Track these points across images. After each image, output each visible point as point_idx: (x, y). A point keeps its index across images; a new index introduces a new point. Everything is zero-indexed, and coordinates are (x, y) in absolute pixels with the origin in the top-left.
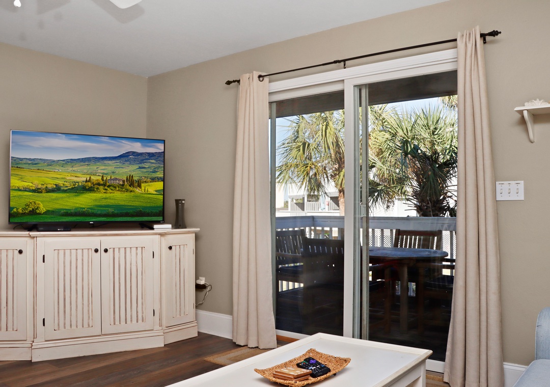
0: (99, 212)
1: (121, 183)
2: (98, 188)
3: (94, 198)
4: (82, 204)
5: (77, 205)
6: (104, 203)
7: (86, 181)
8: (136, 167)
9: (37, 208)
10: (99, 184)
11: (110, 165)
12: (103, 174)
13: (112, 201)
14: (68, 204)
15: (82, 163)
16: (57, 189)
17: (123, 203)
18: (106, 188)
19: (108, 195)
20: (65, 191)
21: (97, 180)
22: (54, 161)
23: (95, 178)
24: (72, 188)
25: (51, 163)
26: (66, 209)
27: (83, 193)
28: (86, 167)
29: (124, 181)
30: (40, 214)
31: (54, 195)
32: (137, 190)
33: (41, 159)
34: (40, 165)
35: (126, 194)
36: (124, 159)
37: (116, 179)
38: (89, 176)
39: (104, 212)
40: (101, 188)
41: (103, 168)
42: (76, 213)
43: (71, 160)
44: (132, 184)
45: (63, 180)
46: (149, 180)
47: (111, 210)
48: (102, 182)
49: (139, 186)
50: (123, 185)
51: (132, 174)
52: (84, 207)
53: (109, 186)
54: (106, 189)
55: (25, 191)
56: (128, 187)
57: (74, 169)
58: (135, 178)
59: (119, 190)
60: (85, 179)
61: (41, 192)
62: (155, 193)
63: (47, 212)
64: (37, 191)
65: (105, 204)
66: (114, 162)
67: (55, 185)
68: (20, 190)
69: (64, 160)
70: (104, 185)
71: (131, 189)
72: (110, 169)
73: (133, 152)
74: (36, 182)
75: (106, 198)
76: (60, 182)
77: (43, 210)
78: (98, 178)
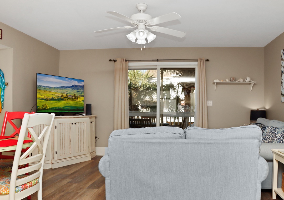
0: (66, 109)
1: (72, 97)
2: (65, 99)
3: (64, 103)
4: (60, 106)
5: (59, 106)
6: (67, 105)
7: (62, 96)
8: (76, 91)
9: (46, 107)
10: (65, 97)
11: (69, 90)
12: (67, 93)
13: (70, 104)
14: (56, 105)
15: (60, 89)
16: (52, 99)
17: (73, 105)
18: (68, 99)
19: (68, 102)
20: (55, 100)
21: (65, 96)
23: (64, 95)
24: (57, 99)
25: (50, 88)
26: (55, 108)
27: (61, 101)
28: (61, 90)
29: (73, 96)
30: (47, 109)
31: (51, 101)
32: (77, 100)
33: (47, 86)
34: (47, 89)
35: (74, 102)
36: (73, 88)
37: (70, 96)
38: (62, 94)
39: (67, 109)
40: (66, 99)
41: (67, 91)
42: (59, 109)
43: (57, 87)
44: (75, 98)
45: (54, 95)
46: (80, 96)
47: (69, 108)
48: (66, 97)
49: (77, 99)
50: (73, 98)
51: (75, 94)
52: (61, 106)
53: (68, 98)
54: (68, 100)
55: (42, 99)
56: (74, 99)
57: (58, 91)
58: (76, 96)
59: (71, 100)
61: (47, 100)
62: (82, 101)
63: (50, 109)
64: (46, 100)
66: (70, 89)
67: (52, 97)
68: (40, 99)
69: (54, 87)
71: (75, 100)
72: (69, 91)
73: (76, 85)
74: (46, 96)
75: (68, 103)
76: (53, 96)
77: (48, 107)
78: (65, 95)
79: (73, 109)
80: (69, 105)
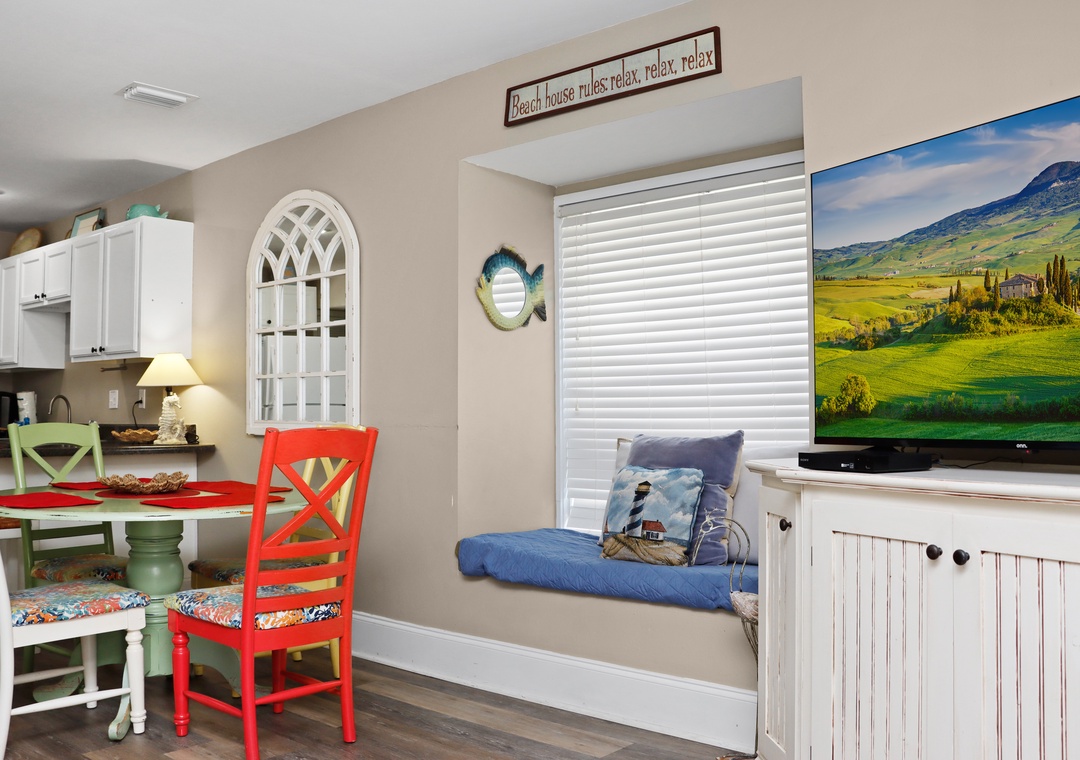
0: (983, 406)
1: (1033, 291)
2: (977, 321)
3: (969, 355)
4: (944, 379)
5: (936, 384)
6: (992, 372)
7: (952, 299)
8: (1071, 221)
9: (860, 399)
10: (979, 305)
11: (1004, 232)
12: (994, 265)
13: (1013, 364)
14: (918, 380)
15: (940, 239)
16: (893, 336)
17: (1039, 369)
18: (997, 315)
19: (1002, 342)
20: (909, 339)
21: (975, 291)
22: (883, 246)
24: (924, 326)
25: (879, 251)
26: (912, 398)
27: (945, 340)
28: (947, 251)
29: (1039, 284)
30: (865, 414)
31: (889, 353)
33: (861, 246)
34: (859, 264)
35: (1051, 332)
36: (1036, 199)
37: (1020, 279)
38: (955, 280)
39: (995, 406)
40: (985, 315)
41: (986, 243)
43: (918, 232)
44: (1062, 296)
45: (905, 303)
47: (1011, 396)
48: (986, 298)
50: (1038, 300)
51: (1064, 250)
52: (947, 387)
53: (1003, 309)
54: (996, 322)
55: (839, 345)
56: (1053, 306)
57: (925, 261)
58: (1072, 268)
59: (1028, 321)
60: (945, 293)
61: (864, 348)
63: (883, 409)
64: (857, 344)
65: (997, 374)
66: (1012, 216)
67: (891, 320)
68: (831, 345)
69: (901, 239)
70: (991, 306)
71: (1061, 310)
72: (1005, 243)
73: (1062, 166)
74: (856, 316)
75: (997, 354)
76: (897, 310)
77: (870, 402)
78: (972, 284)
79: (1047, 400)
80: (1009, 367)
